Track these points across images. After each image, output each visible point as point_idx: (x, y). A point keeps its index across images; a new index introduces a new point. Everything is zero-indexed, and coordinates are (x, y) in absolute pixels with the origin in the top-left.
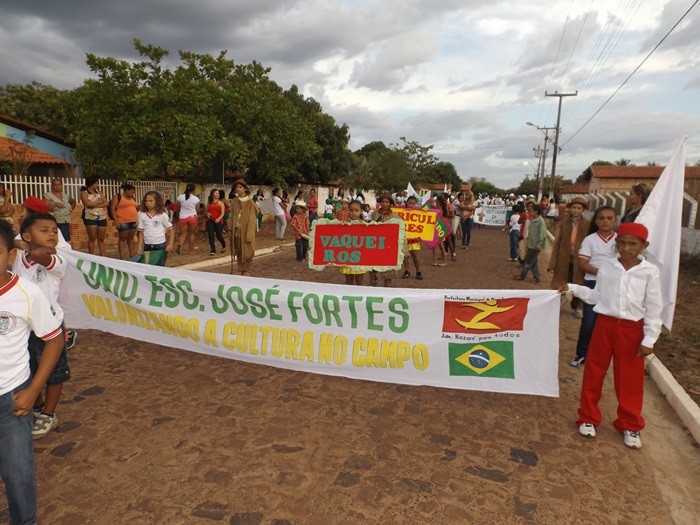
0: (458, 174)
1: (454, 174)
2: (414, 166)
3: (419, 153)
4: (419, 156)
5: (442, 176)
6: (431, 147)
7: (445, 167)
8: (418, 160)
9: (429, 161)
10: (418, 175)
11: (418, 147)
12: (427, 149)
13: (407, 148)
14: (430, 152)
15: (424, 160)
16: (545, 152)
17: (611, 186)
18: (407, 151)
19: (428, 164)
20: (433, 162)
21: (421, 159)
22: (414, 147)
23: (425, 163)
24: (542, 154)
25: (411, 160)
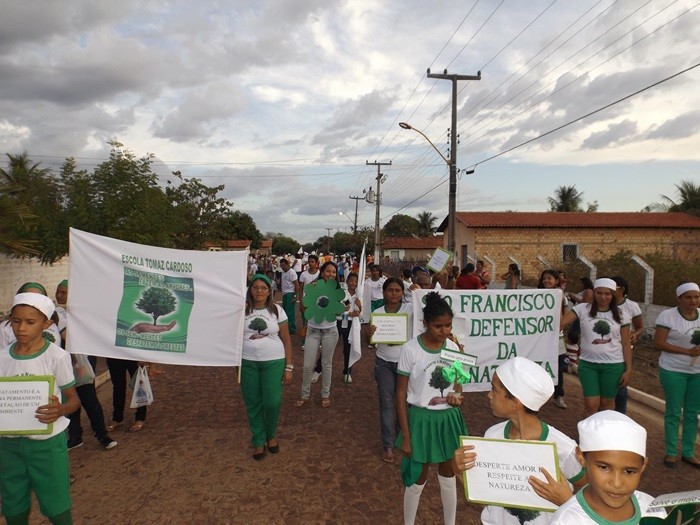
0: (257, 228)
1: (253, 227)
2: (197, 215)
3: (204, 196)
4: (204, 201)
5: (238, 230)
6: (221, 188)
7: (241, 219)
8: (202, 205)
9: (218, 206)
10: (205, 227)
11: (201, 186)
12: (214, 191)
13: (183, 187)
14: (219, 195)
15: (212, 205)
16: (378, 195)
17: (489, 239)
18: (185, 192)
19: (217, 211)
20: (225, 209)
21: (206, 204)
22: (195, 187)
23: (213, 210)
24: (374, 198)
25: (192, 205)
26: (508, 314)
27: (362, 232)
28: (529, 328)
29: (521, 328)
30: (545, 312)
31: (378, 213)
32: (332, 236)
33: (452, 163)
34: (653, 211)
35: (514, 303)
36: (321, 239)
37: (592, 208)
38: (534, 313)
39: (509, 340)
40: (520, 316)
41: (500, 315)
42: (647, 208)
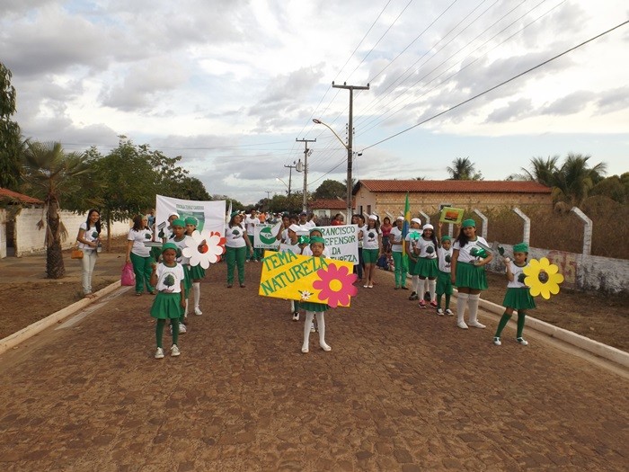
2: (159, 180)
4: (164, 169)
6: (179, 158)
7: (193, 183)
8: (163, 173)
9: (177, 174)
11: (162, 157)
12: (173, 161)
13: (148, 157)
14: (176, 165)
15: (171, 173)
16: (305, 166)
17: (386, 201)
18: (149, 161)
19: (176, 177)
20: (181, 176)
21: (167, 172)
22: (158, 158)
23: (172, 177)
24: (303, 168)
25: (156, 173)
26: (336, 236)
27: (295, 195)
28: (345, 241)
29: (341, 241)
30: (351, 234)
31: (305, 180)
32: (271, 198)
33: (349, 148)
34: (514, 180)
35: (338, 231)
36: (262, 201)
37: (477, 176)
38: (347, 235)
39: (337, 247)
40: (341, 236)
41: (333, 236)
42: (511, 177)
